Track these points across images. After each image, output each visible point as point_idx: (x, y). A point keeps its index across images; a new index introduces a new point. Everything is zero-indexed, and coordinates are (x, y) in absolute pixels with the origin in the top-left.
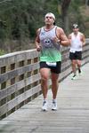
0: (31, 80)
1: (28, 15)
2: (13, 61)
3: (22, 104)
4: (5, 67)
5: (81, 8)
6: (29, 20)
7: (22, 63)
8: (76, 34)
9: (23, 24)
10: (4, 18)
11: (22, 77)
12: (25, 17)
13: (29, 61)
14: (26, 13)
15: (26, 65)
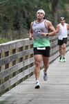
0: (28, 62)
1: (26, 11)
2: (14, 47)
3: (21, 80)
4: (8, 52)
5: (66, 5)
6: (26, 15)
7: (21, 49)
8: (63, 24)
9: (22, 19)
10: (7, 13)
11: (21, 60)
12: (24, 13)
13: (27, 47)
14: (24, 10)
15: (24, 50)
